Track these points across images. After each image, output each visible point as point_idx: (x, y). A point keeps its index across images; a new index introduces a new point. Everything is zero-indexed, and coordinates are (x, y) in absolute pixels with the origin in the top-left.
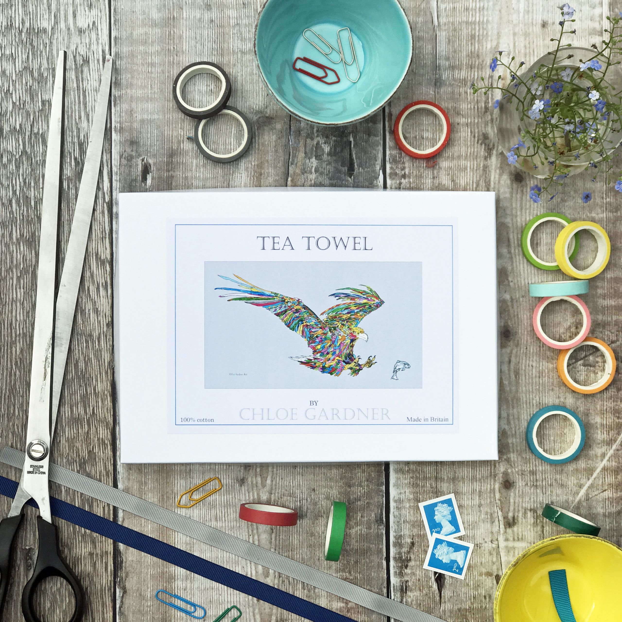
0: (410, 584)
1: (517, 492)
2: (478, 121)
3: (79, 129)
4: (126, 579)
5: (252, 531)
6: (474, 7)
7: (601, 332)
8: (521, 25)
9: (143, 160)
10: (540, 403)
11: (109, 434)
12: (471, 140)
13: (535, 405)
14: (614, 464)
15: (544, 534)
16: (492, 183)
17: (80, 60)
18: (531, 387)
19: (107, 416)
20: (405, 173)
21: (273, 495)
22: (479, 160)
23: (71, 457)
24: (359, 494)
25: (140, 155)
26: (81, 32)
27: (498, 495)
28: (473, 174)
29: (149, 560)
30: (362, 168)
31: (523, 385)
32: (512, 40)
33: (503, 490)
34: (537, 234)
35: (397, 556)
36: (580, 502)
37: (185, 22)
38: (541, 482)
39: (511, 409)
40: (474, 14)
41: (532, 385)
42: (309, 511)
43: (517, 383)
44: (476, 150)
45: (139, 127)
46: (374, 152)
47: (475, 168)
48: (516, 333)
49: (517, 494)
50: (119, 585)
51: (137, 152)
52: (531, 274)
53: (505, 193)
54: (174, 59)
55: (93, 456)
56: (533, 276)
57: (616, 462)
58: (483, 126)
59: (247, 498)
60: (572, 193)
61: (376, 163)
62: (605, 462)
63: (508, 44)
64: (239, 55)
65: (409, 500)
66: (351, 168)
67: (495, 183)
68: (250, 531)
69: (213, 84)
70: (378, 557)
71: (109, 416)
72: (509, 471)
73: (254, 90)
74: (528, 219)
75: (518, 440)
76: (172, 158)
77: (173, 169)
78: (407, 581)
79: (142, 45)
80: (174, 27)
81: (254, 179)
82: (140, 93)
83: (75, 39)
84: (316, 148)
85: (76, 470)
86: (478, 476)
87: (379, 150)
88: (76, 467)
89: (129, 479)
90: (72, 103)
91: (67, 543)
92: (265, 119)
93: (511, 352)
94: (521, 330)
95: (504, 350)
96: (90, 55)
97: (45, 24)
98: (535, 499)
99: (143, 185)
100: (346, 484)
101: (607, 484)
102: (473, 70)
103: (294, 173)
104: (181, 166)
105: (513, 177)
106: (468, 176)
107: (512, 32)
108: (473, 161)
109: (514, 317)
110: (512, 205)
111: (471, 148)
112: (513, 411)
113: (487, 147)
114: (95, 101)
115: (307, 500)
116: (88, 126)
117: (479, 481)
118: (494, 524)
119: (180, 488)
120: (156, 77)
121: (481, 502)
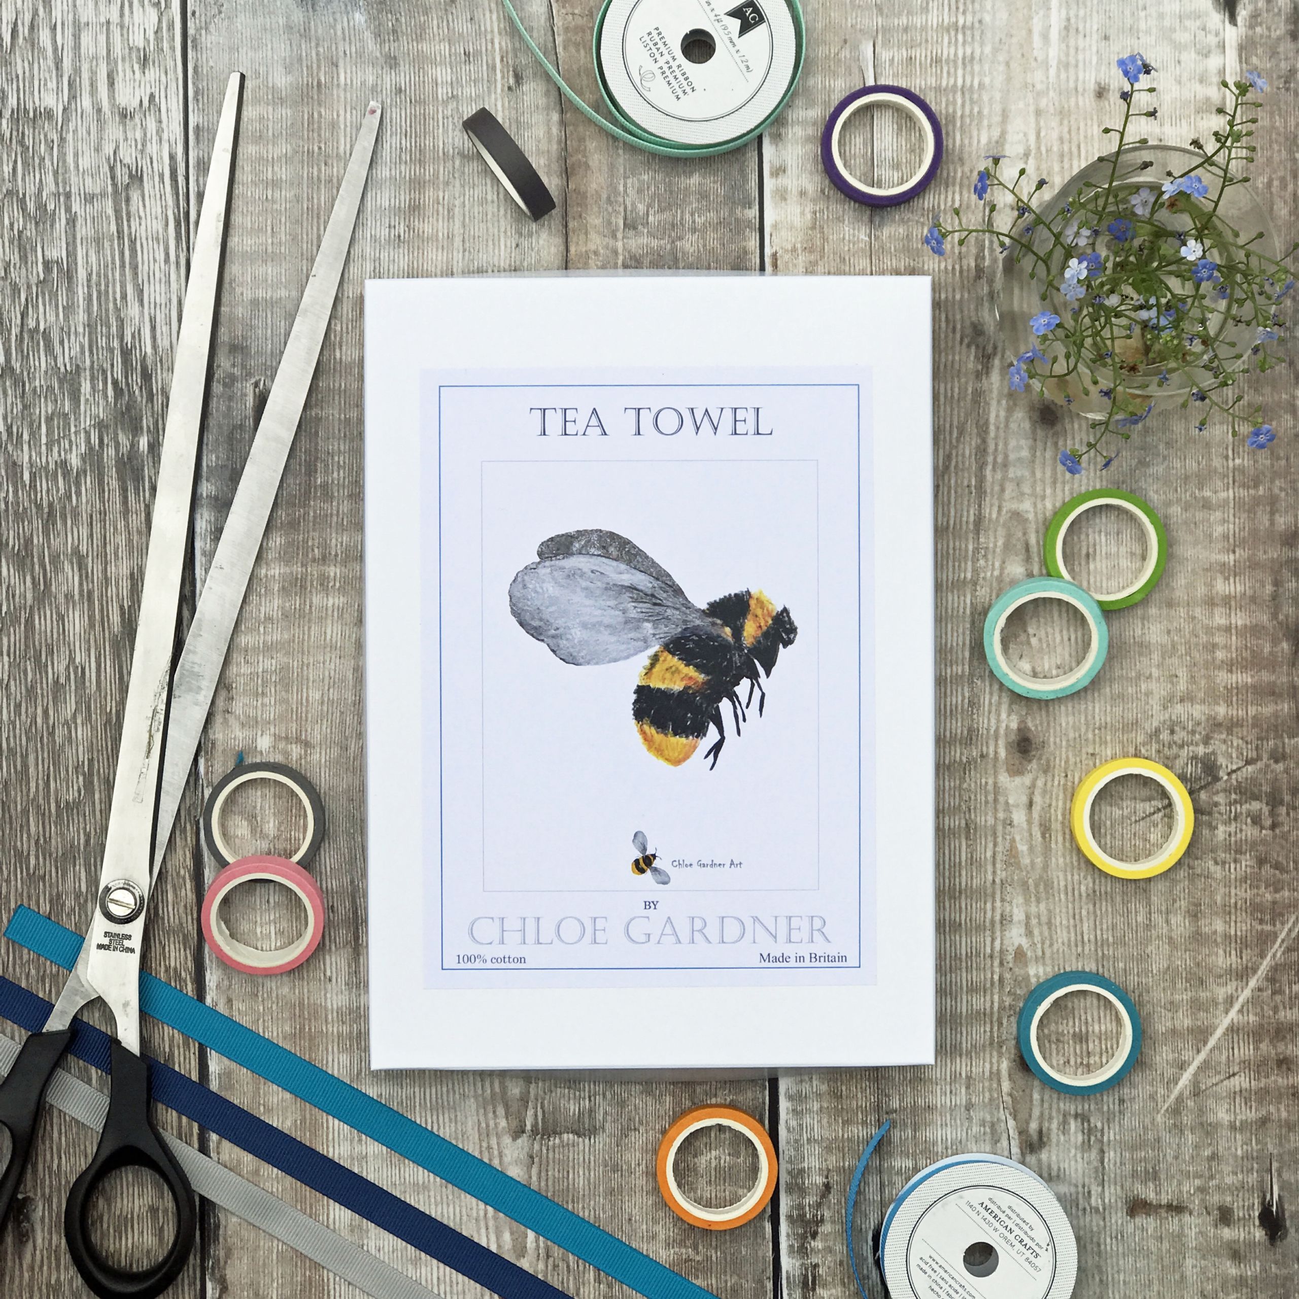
0: (821, 1271)
2: (962, 296)
3: (122, 321)
4: (226, 1262)
6: (952, 57)
7: (1225, 741)
8: (1051, 93)
9: (256, 385)
10: (1094, 892)
11: (189, 958)
12: (946, 337)
13: (1084, 894)
14: (1252, 1018)
15: (1104, 1168)
16: (992, 428)
17: (123, 177)
19: (184, 920)
22: (963, 380)
25: (249, 375)
26: (126, 117)
27: (1006, 1086)
28: (952, 409)
31: (1060, 853)
32: (1033, 125)
33: (1018, 1076)
34: (1088, 535)
35: (795, 1213)
36: (1180, 1100)
37: (342, 95)
38: (1097, 1058)
39: (1033, 904)
40: (952, 70)
42: (609, 1118)
43: (1047, 850)
44: (957, 358)
45: (247, 314)
47: (956, 396)
48: (1043, 744)
50: (213, 1274)
51: (244, 367)
53: (1019, 448)
54: (319, 171)
57: (1256, 1015)
58: (972, 307)
60: (1161, 447)
62: (1233, 1014)
63: (1025, 135)
64: (457, 162)
65: (819, 1095)
67: (998, 428)
71: (189, 922)
73: (488, 234)
75: (1049, 969)
77: (320, 403)
78: (816, 1266)
79: (253, 142)
80: (320, 105)
82: (249, 243)
83: (114, 131)
86: (964, 1045)
90: (106, 266)
93: (1033, 786)
94: (1055, 737)
95: (1018, 780)
96: (145, 163)
97: (49, 101)
101: (1237, 1061)
102: (950, 189)
104: (337, 397)
105: (1036, 417)
106: (942, 414)
107: (1032, 108)
108: (953, 382)
109: (1040, 709)
110: (1033, 473)
111: (947, 354)
112: (1037, 907)
113: (981, 350)
114: (155, 260)
115: (604, 1095)
116: (142, 313)
117: (967, 1055)
118: (999, 1144)
119: (339, 1070)
120: (283, 209)
121: (970, 1099)
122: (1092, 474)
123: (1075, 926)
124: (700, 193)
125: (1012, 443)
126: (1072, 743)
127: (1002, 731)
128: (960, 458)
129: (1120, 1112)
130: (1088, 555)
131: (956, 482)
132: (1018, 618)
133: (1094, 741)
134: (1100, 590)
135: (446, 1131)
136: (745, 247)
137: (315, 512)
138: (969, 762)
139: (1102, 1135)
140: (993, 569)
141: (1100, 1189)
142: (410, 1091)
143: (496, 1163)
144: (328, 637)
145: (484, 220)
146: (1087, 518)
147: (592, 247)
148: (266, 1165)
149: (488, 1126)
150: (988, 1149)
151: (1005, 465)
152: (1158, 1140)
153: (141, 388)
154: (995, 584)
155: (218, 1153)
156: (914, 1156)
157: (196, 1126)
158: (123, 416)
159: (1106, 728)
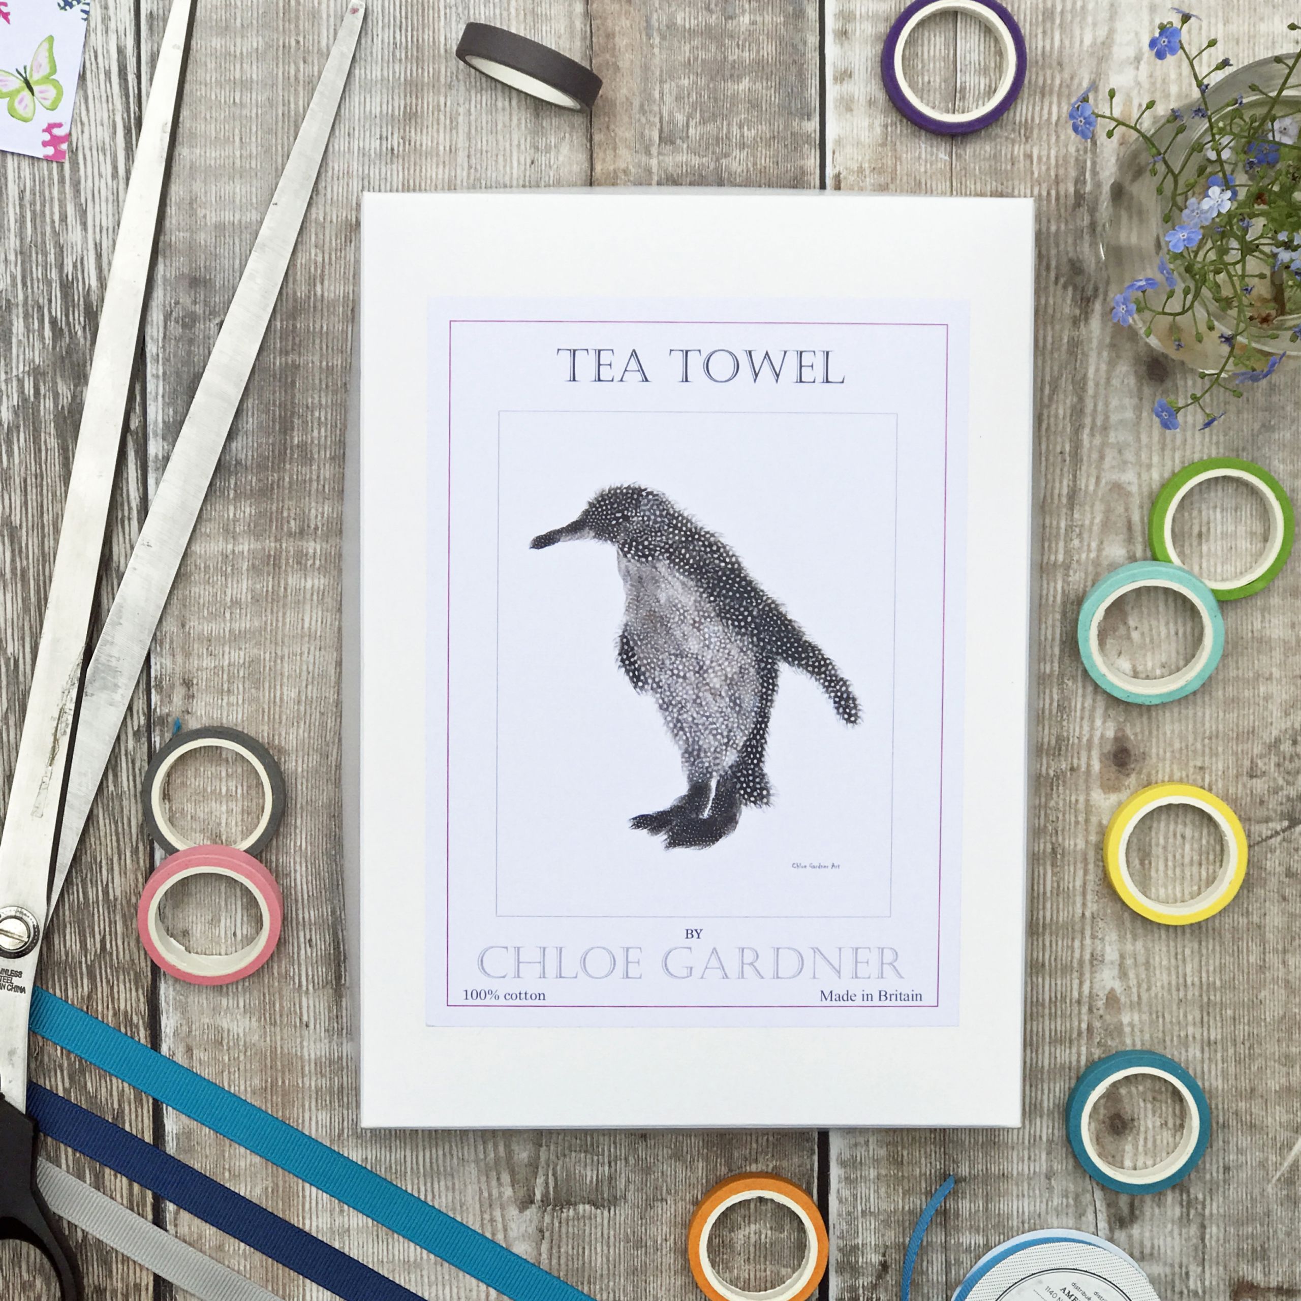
1: (1141, 1142)
2: (1058, 228)
3: (61, 249)
11: (142, 999)
15: (1204, 1246)
16: (1091, 384)
18: (1178, 889)
19: (136, 956)
22: (1057, 327)
24: (754, 1145)
28: (1044, 362)
31: (1161, 882)
33: (1108, 1139)
34: (1200, 511)
35: (847, 1296)
36: (1294, 1167)
39: (1129, 942)
41: (1182, 884)
42: (632, 1187)
44: (1051, 302)
45: (211, 241)
48: (1144, 756)
51: (206, 303)
53: (1122, 408)
54: (297, 70)
58: (1070, 241)
60: (1289, 407)
63: (1137, 34)
65: (877, 1161)
67: (1097, 385)
69: (395, 135)
71: (142, 957)
72: (1123, 1091)
73: (498, 149)
75: (1145, 1017)
76: (295, 319)
77: (297, 347)
79: (217, 35)
82: (213, 155)
85: (60, 1088)
86: (1045, 1104)
88: (61, 1079)
90: (42, 182)
94: (1158, 747)
95: (1113, 798)
102: (1047, 100)
104: (318, 341)
105: (1142, 370)
108: (1045, 330)
109: (1141, 715)
110: (1138, 440)
112: (1133, 945)
113: (1079, 292)
114: (100, 175)
115: (626, 1159)
116: (85, 238)
117: (1048, 1115)
118: (1083, 1218)
119: (317, 1130)
120: (254, 116)
121: (1051, 1167)
122: (1207, 440)
123: (1177, 967)
124: (750, 102)
125: (1114, 402)
126: (1177, 755)
127: (1096, 740)
128: (1052, 420)
129: (1224, 1181)
130: (1200, 535)
131: (1048, 447)
132: (1118, 609)
134: (1213, 577)
135: (442, 1202)
136: (802, 168)
137: (291, 477)
138: (1057, 777)
139: (1204, 1208)
140: (1089, 551)
141: (1200, 1269)
142: (400, 1154)
143: (500, 1238)
144: (306, 625)
145: (493, 131)
146: (1201, 490)
147: (623, 165)
148: (232, 1240)
149: (490, 1195)
150: (1071, 1222)
151: (1105, 428)
152: (1268, 1214)
153: (84, 328)
154: (1090, 569)
155: (176, 1226)
156: (986, 1231)
157: (149, 1194)
158: (63, 362)
159: (1217, 737)
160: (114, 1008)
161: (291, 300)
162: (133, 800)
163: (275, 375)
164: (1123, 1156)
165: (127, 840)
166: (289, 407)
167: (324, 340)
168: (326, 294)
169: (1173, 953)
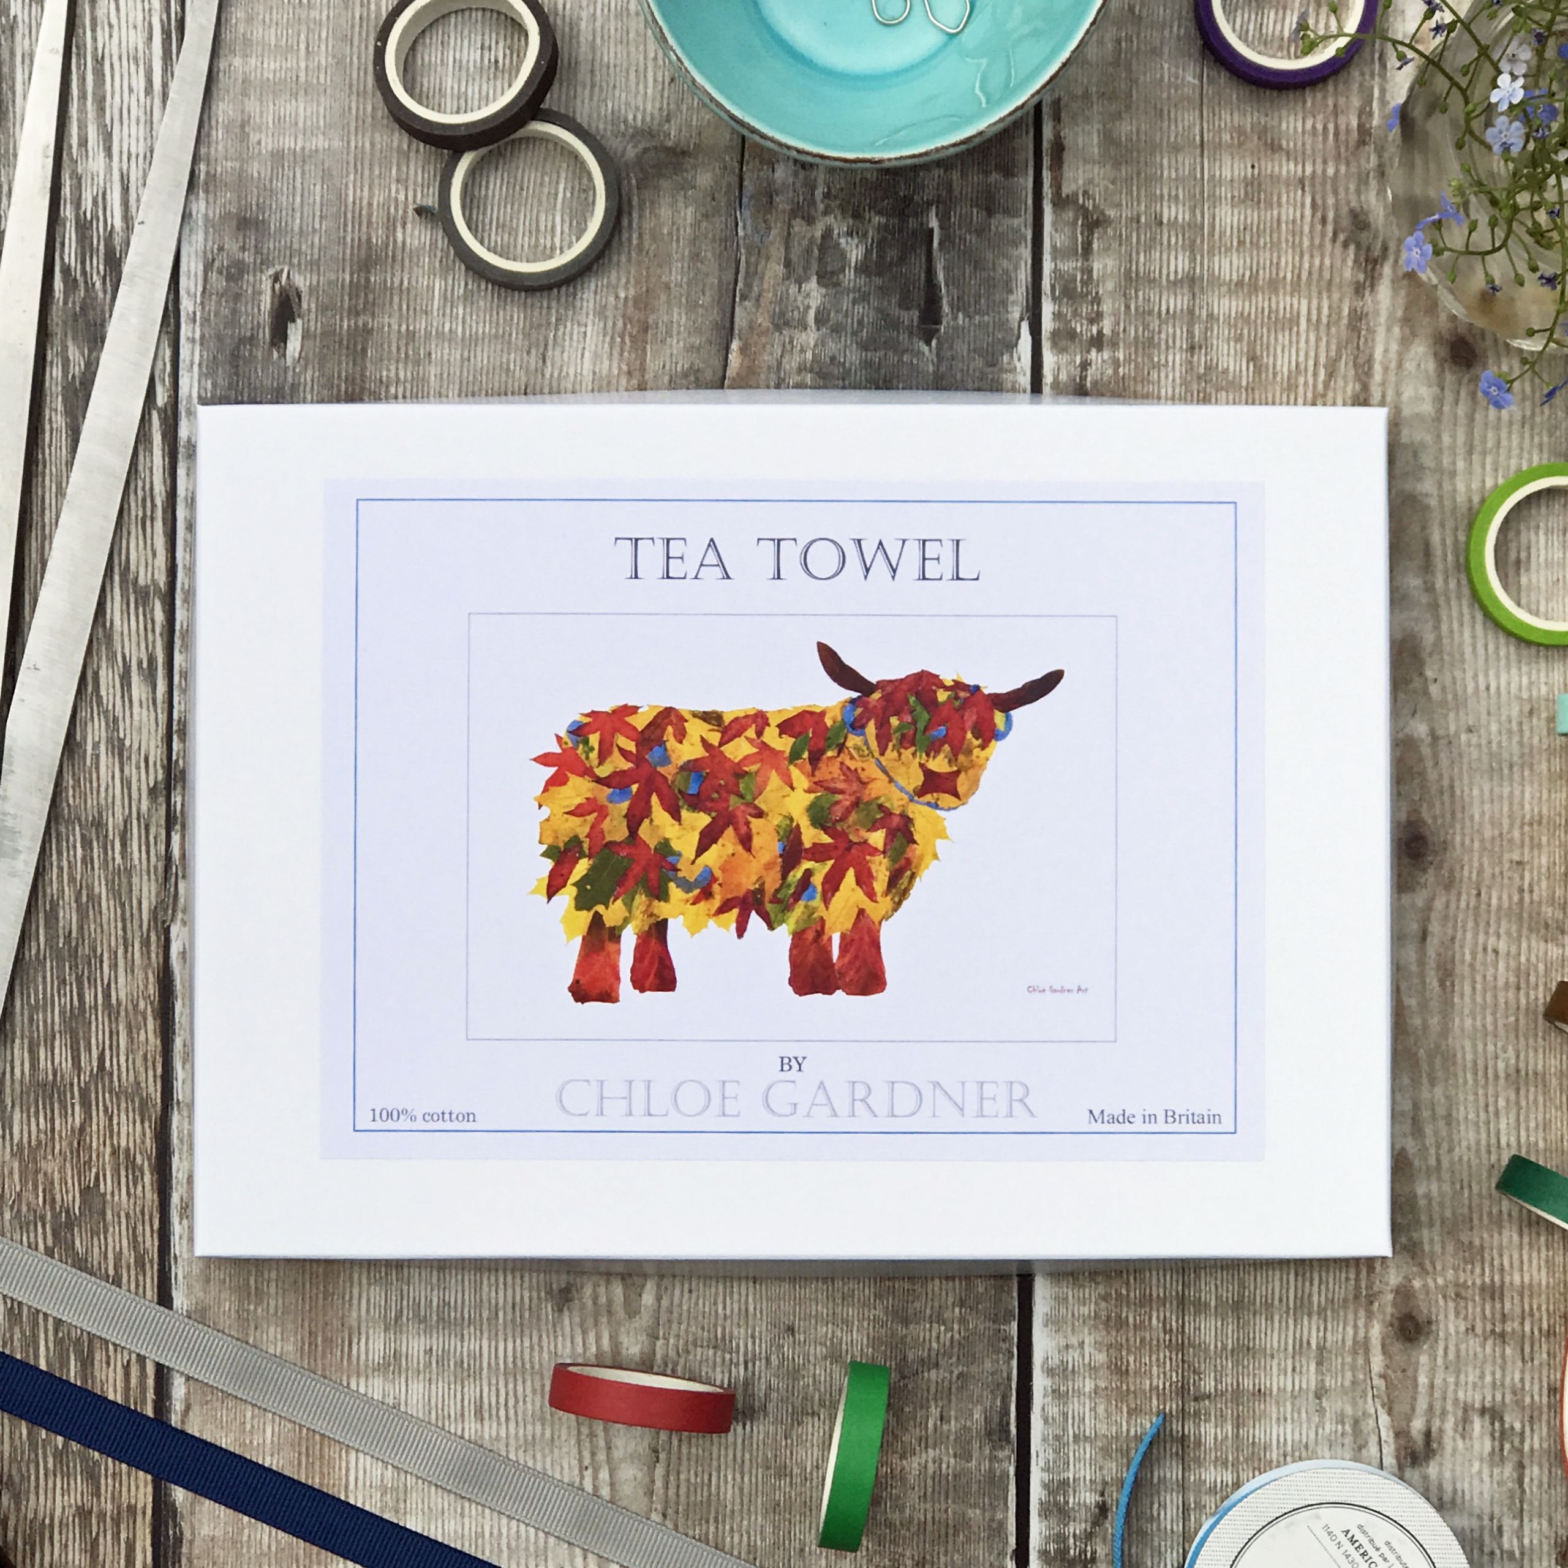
1: (1441, 1352)
2: (1337, 171)
3: (79, 179)
5: (593, 1454)
9: (276, 278)
10: (1518, 1071)
12: (1312, 231)
13: (1502, 1075)
15: (1523, 1492)
16: (1377, 368)
18: (1489, 1019)
19: (142, 1078)
20: (1100, 333)
21: (660, 1343)
22: (1336, 296)
23: (28, 1205)
24: (935, 1345)
25: (266, 263)
27: (1377, 1362)
28: (1318, 339)
29: (266, 1537)
30: (967, 315)
31: (1466, 1011)
33: (1397, 1347)
34: (1518, 533)
35: (1052, 1547)
38: (1516, 1325)
39: (1426, 1086)
41: (1494, 1014)
42: (774, 1395)
43: (1447, 1005)
44: (1327, 262)
45: (266, 173)
46: (1005, 263)
47: (1324, 320)
48: (1445, 845)
49: (1440, 1361)
51: (258, 251)
52: (1498, 659)
53: (1418, 399)
55: (97, 1203)
56: (1503, 662)
58: (1352, 187)
59: (580, 1350)
61: (1012, 298)
65: (1093, 1369)
66: (931, 316)
67: (1386, 369)
68: (586, 1454)
69: (501, 44)
70: (991, 1547)
71: (151, 1079)
72: (1417, 1284)
73: (629, 65)
74: (1489, 483)
75: (1446, 1187)
76: (368, 272)
77: (370, 308)
81: (623, 341)
82: (272, 68)
84: (822, 249)
85: (41, 1247)
86: (1315, 1299)
87: (1019, 257)
88: (43, 1236)
89: (208, 1281)
91: (10, 1476)
92: (662, 156)
93: (1429, 908)
94: (1463, 835)
95: (1406, 899)
98: (1498, 1376)
99: (275, 355)
100: (895, 1313)
103: (751, 328)
104: (396, 299)
105: (1444, 352)
106: (1302, 345)
108: (1320, 298)
110: (1438, 438)
111: (1312, 256)
112: (1431, 1092)
113: (1363, 253)
114: (131, 90)
115: (768, 1360)
116: (109, 169)
117: (1319, 1314)
118: (1364, 1451)
119: (368, 1311)
120: (324, 18)
121: (1323, 1381)
122: (1527, 440)
123: (1489, 1122)
125: (1408, 393)
126: (1488, 845)
129: (1549, 1407)
133: (1523, 842)
139: (1522, 1442)
141: (1516, 1523)
150: (1348, 1454)
153: (104, 278)
156: (1235, 1465)
158: (76, 320)
159: (1540, 823)
160: (112, 1145)
161: (364, 246)
162: (145, 877)
163: (340, 343)
164: (1416, 1371)
165: (136, 927)
166: (358, 381)
167: (404, 297)
168: (408, 241)
169: (1482, 1104)
